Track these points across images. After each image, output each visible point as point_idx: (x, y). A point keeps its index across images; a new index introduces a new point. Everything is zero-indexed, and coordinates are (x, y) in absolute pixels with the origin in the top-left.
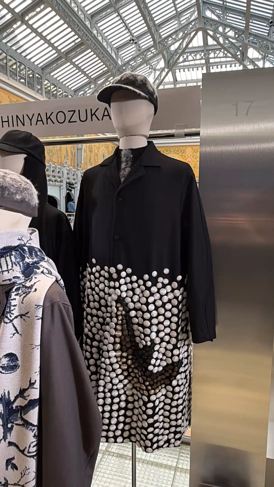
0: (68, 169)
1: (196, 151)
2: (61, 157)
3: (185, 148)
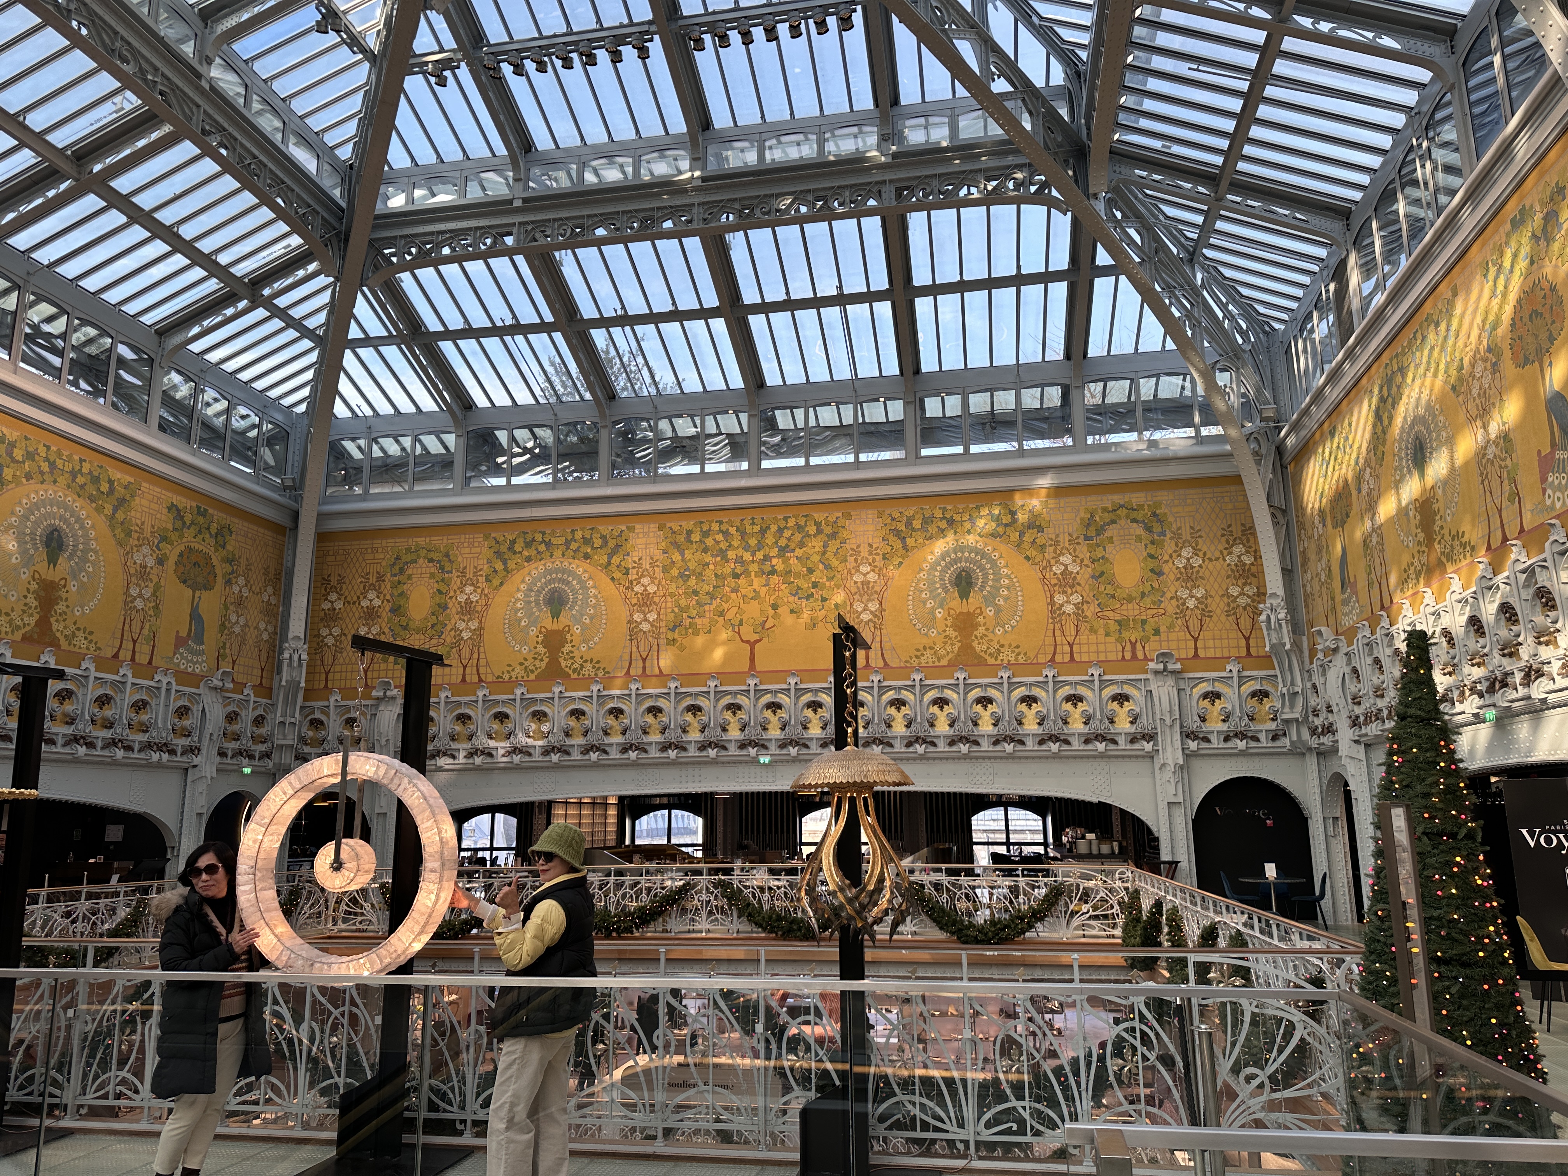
1: (681, 539)
3: (624, 528)
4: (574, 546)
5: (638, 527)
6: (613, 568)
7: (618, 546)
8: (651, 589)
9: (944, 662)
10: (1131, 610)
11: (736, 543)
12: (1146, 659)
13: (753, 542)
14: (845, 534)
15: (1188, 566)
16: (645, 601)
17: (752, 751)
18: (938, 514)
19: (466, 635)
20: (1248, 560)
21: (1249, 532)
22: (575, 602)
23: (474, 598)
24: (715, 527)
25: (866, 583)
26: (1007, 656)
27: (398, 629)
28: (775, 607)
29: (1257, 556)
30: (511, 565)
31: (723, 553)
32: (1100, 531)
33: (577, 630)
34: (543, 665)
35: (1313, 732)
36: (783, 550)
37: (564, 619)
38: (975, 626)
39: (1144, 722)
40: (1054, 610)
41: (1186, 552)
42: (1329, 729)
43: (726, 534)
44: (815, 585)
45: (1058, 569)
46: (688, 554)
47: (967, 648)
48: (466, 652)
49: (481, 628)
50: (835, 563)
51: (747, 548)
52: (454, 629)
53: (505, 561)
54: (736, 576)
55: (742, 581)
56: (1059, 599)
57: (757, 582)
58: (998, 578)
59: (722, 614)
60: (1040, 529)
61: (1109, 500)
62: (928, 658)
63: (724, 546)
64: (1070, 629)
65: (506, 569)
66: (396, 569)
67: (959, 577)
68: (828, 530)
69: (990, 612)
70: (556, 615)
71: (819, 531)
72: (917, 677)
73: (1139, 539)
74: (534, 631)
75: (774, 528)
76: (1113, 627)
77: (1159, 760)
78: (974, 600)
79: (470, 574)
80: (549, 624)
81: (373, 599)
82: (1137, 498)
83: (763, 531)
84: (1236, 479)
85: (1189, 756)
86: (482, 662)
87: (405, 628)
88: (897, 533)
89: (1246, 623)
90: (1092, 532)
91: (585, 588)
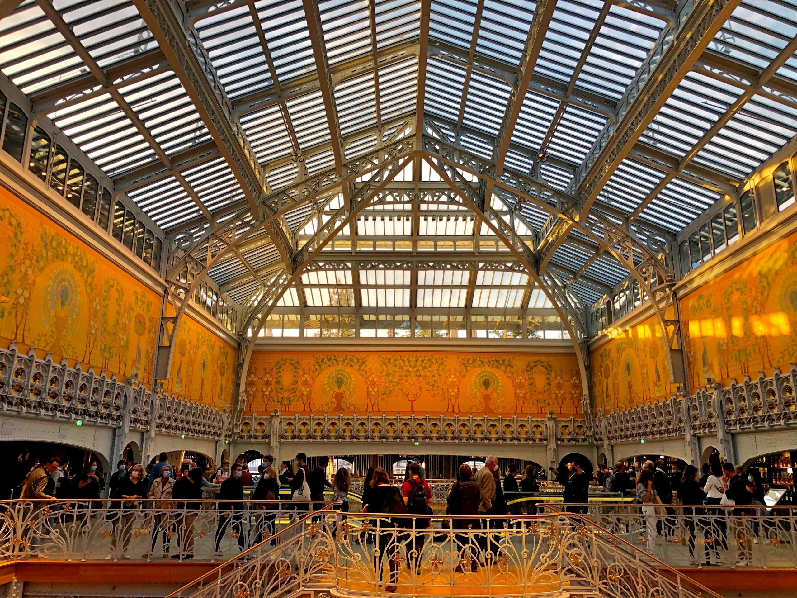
0: (137, 389)
2: (126, 363)
3: (365, 356)
4: (346, 362)
5: (371, 356)
6: (361, 370)
7: (363, 363)
8: (376, 379)
9: (480, 411)
10: (541, 397)
11: (407, 364)
12: (545, 413)
13: (413, 364)
14: (446, 363)
15: (559, 383)
16: (373, 384)
17: (413, 440)
18: (478, 359)
19: (305, 393)
20: (577, 382)
21: (578, 373)
22: (347, 382)
23: (308, 379)
24: (399, 358)
25: (453, 382)
26: (501, 410)
27: (279, 390)
28: (420, 388)
29: (580, 381)
30: (322, 367)
31: (402, 368)
32: (532, 369)
33: (347, 393)
34: (335, 405)
35: (596, 439)
36: (424, 368)
37: (343, 389)
38: (491, 399)
39: (544, 435)
40: (517, 395)
41: (559, 378)
42: (601, 439)
43: (403, 361)
44: (435, 381)
45: (518, 381)
46: (389, 367)
47: (487, 406)
48: (305, 400)
49: (311, 391)
50: (442, 374)
51: (411, 366)
52: (300, 390)
53: (320, 366)
54: (407, 376)
55: (409, 378)
56: (518, 391)
57: (415, 379)
58: (498, 382)
59: (401, 390)
60: (512, 367)
61: (535, 358)
62: (474, 410)
63: (402, 365)
64: (521, 402)
65: (320, 369)
66: (278, 367)
67: (485, 382)
68: (440, 362)
69: (495, 394)
70: (339, 387)
71: (437, 362)
72: (471, 416)
73: (544, 372)
74: (331, 392)
75: (420, 360)
76: (535, 402)
77: (549, 447)
78: (490, 389)
79: (306, 370)
80: (337, 390)
81: (268, 378)
82: (543, 358)
83: (416, 361)
84: (575, 355)
85: (557, 445)
86: (311, 403)
87: (281, 389)
88: (464, 364)
89: (576, 403)
90: (529, 369)
91: (351, 378)
